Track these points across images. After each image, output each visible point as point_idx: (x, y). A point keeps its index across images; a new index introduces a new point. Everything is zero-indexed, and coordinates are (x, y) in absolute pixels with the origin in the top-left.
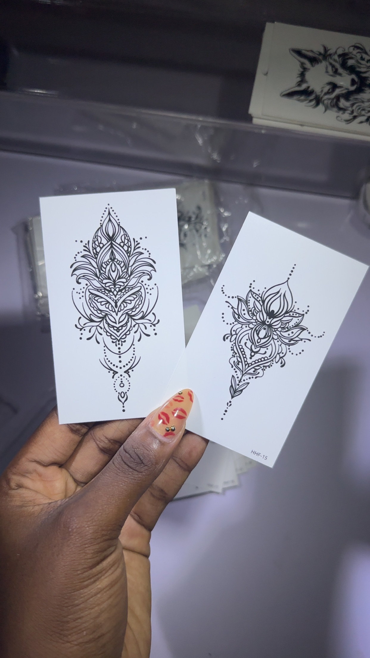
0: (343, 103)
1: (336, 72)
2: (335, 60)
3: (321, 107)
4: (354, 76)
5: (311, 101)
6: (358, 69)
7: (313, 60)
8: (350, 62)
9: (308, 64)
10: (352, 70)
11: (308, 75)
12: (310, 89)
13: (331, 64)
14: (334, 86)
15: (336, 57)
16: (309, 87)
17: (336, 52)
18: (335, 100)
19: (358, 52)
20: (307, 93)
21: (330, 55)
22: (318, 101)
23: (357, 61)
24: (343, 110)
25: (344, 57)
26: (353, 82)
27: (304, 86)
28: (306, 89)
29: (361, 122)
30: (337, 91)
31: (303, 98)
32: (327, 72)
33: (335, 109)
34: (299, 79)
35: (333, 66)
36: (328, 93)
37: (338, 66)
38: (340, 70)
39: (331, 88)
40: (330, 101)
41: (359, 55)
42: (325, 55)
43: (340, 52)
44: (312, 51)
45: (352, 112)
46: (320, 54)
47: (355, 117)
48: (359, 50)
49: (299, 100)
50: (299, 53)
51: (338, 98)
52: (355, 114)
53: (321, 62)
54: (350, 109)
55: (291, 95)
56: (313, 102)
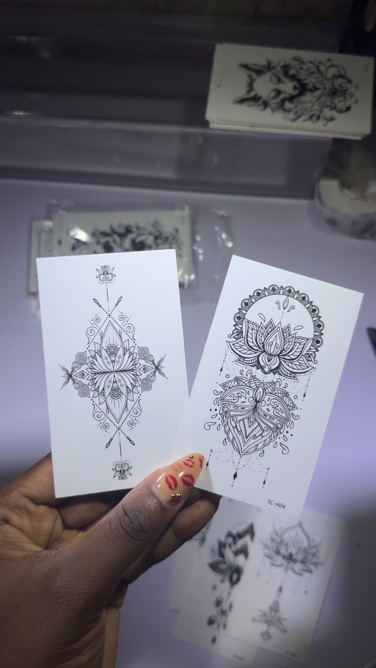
0: (287, 105)
1: (279, 80)
2: (278, 72)
3: (269, 110)
4: (295, 83)
5: (259, 106)
6: (298, 78)
7: (259, 72)
8: (291, 72)
9: (254, 75)
10: (293, 78)
11: (256, 85)
12: (258, 96)
13: (275, 75)
14: (279, 92)
15: (279, 69)
16: (256, 95)
17: (278, 65)
18: (280, 104)
19: (298, 64)
20: (255, 99)
21: (273, 67)
22: (266, 105)
23: (297, 71)
24: (288, 111)
25: (286, 68)
26: (295, 88)
27: (252, 94)
28: (254, 96)
29: (305, 121)
30: (282, 96)
31: (252, 103)
32: (272, 81)
33: (281, 111)
34: (248, 89)
35: (277, 76)
36: (274, 98)
37: (281, 75)
38: (283, 79)
39: (276, 95)
40: (275, 105)
41: (298, 67)
42: (269, 67)
43: (282, 64)
44: (257, 65)
45: (296, 112)
46: (265, 67)
47: (299, 117)
48: (298, 62)
49: (249, 106)
50: (246, 67)
51: (283, 101)
52: (299, 114)
53: (265, 73)
54: (294, 110)
55: (242, 101)
56: (262, 107)
